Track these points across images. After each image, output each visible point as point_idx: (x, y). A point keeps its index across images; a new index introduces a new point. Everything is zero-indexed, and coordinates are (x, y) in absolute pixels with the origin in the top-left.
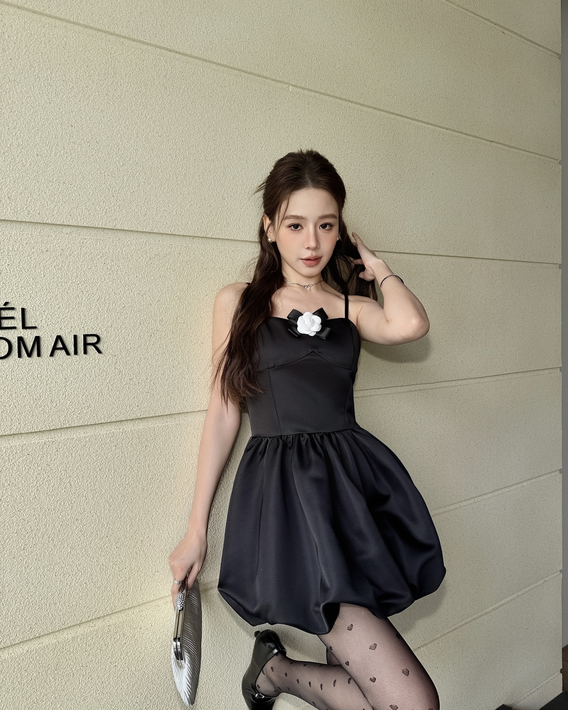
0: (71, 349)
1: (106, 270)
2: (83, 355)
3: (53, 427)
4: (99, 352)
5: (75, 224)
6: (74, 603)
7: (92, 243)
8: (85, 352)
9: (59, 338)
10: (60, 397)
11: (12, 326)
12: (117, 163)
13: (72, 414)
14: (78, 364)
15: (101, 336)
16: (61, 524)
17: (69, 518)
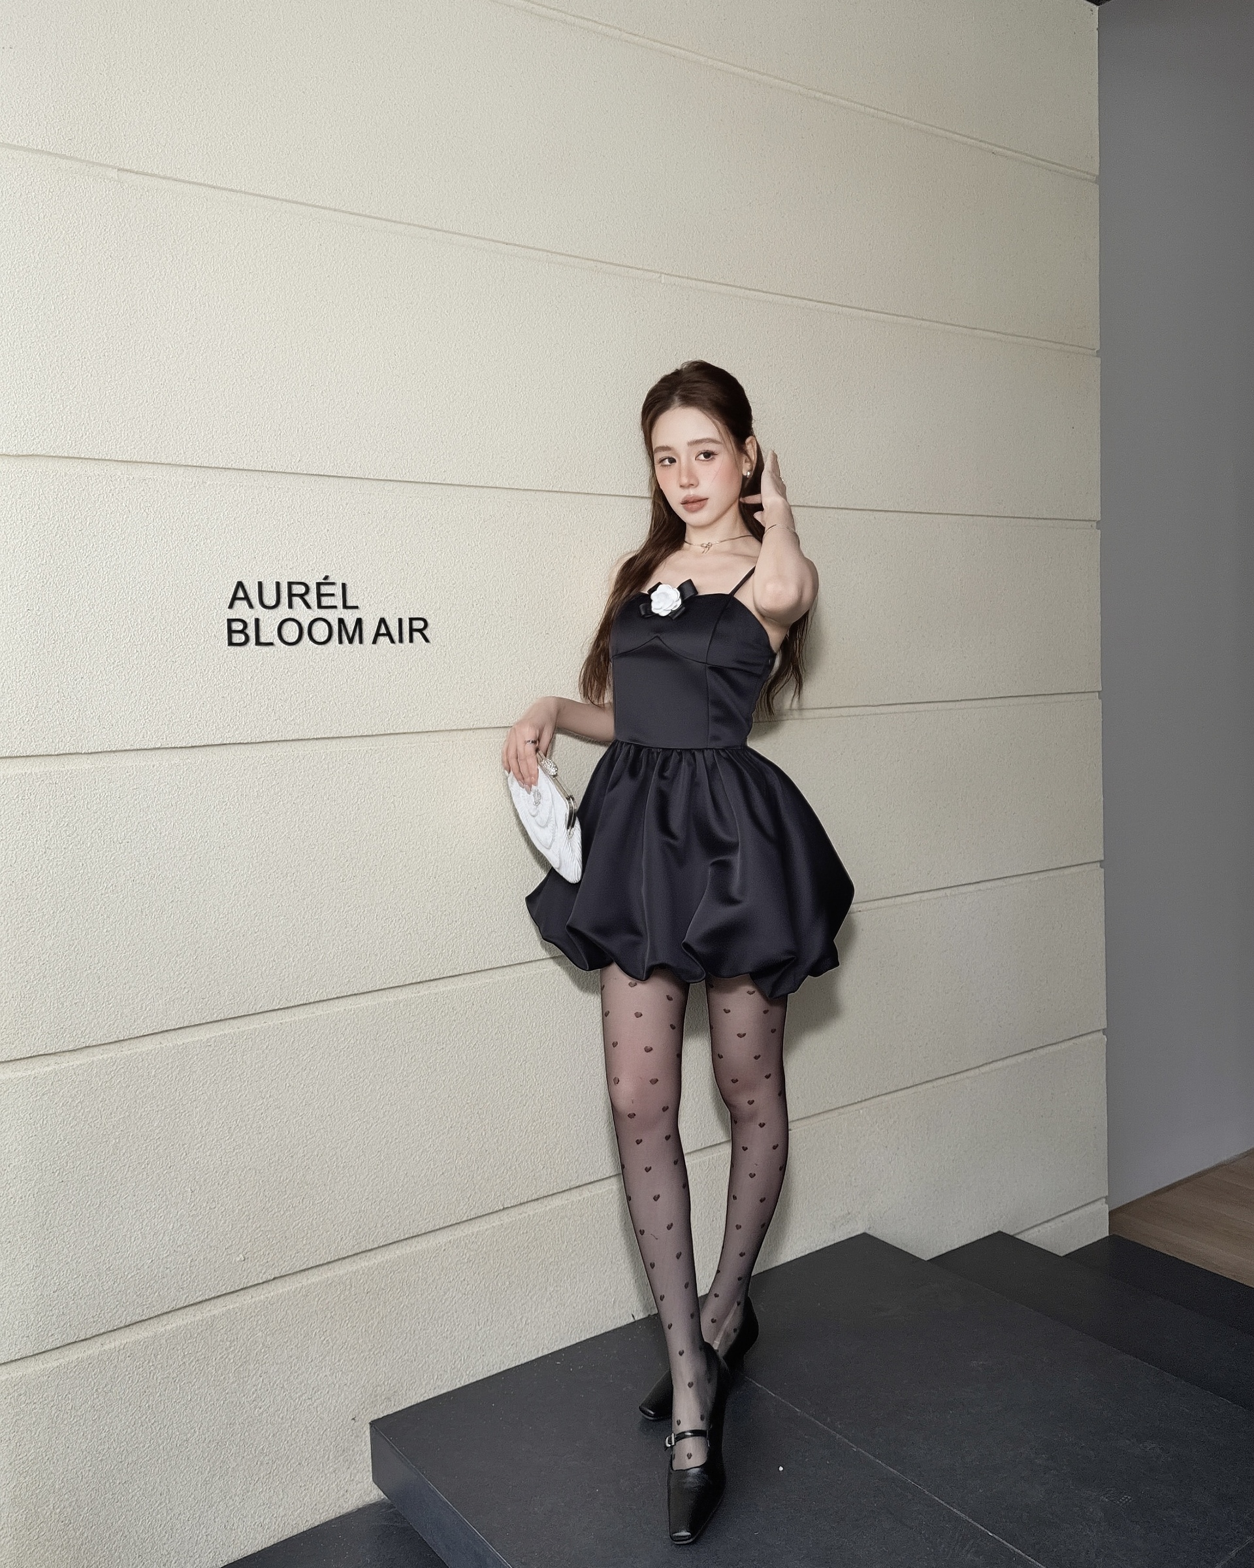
0: (396, 637)
1: (434, 537)
2: (409, 643)
3: (376, 731)
4: (427, 640)
5: (400, 479)
6: (397, 958)
7: (418, 503)
8: (411, 640)
9: (382, 621)
10: (384, 695)
11: (332, 605)
12: (447, 399)
13: (397, 717)
14: (403, 655)
15: (428, 621)
16: (383, 854)
17: (392, 848)
